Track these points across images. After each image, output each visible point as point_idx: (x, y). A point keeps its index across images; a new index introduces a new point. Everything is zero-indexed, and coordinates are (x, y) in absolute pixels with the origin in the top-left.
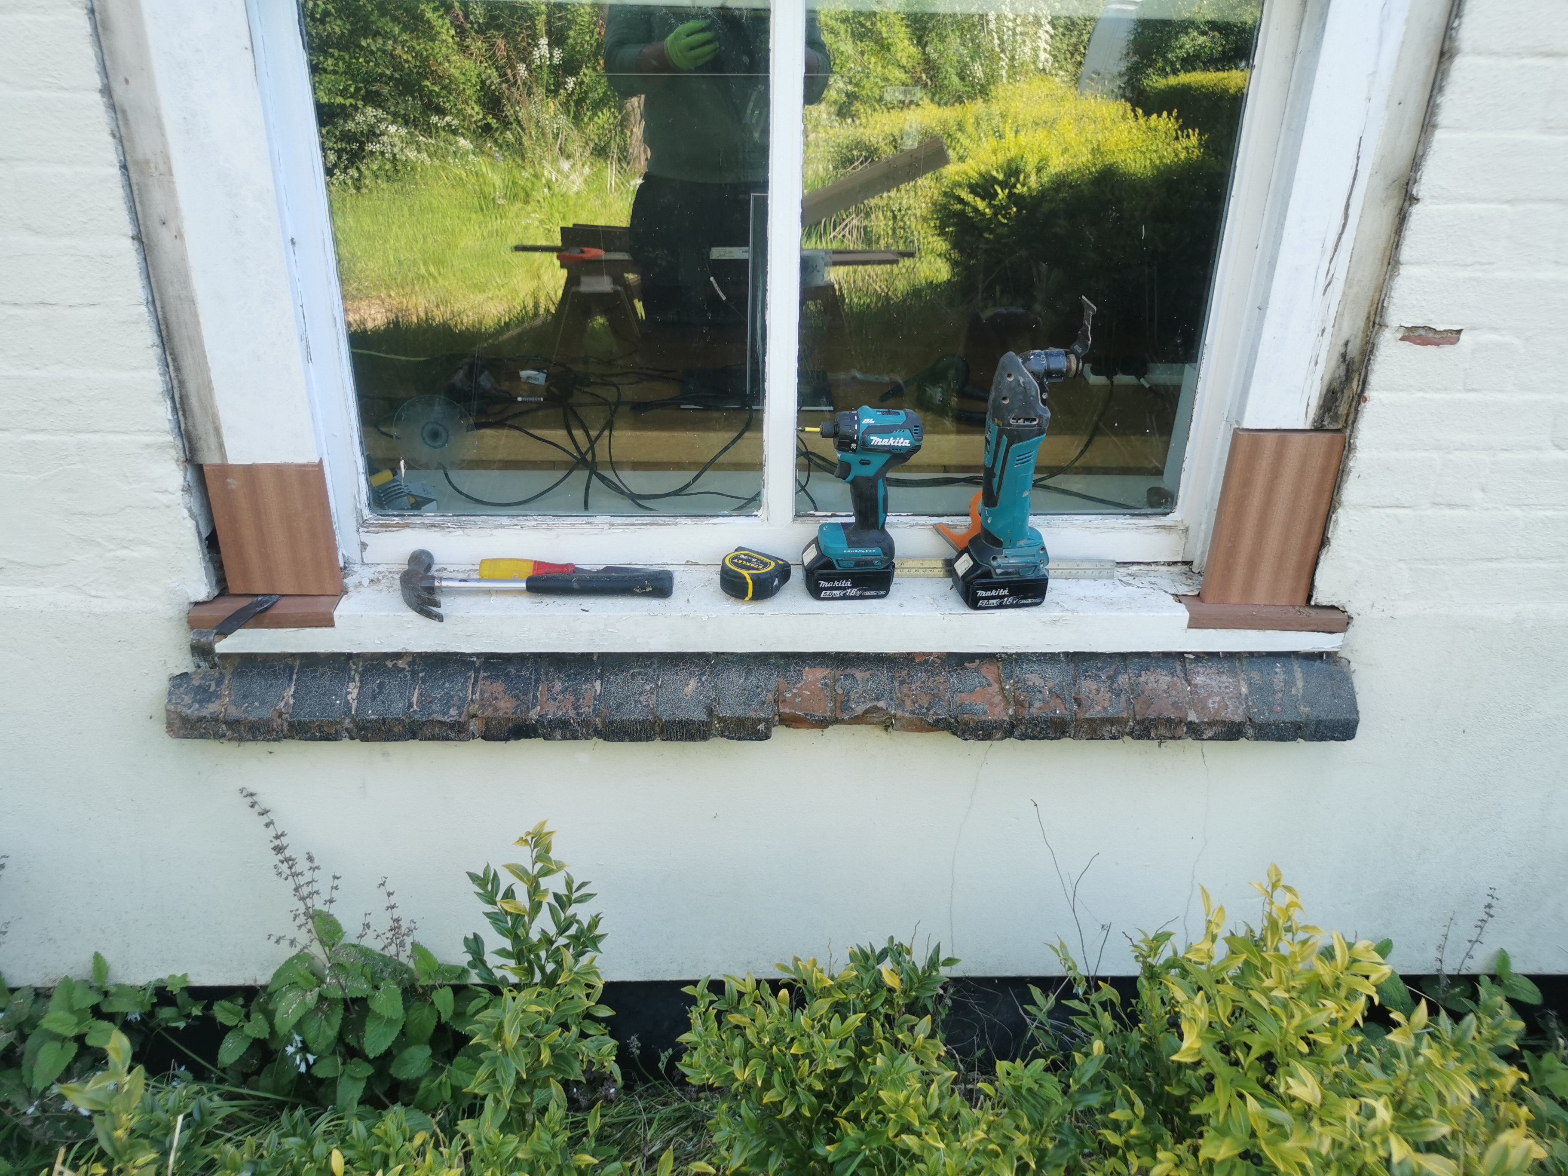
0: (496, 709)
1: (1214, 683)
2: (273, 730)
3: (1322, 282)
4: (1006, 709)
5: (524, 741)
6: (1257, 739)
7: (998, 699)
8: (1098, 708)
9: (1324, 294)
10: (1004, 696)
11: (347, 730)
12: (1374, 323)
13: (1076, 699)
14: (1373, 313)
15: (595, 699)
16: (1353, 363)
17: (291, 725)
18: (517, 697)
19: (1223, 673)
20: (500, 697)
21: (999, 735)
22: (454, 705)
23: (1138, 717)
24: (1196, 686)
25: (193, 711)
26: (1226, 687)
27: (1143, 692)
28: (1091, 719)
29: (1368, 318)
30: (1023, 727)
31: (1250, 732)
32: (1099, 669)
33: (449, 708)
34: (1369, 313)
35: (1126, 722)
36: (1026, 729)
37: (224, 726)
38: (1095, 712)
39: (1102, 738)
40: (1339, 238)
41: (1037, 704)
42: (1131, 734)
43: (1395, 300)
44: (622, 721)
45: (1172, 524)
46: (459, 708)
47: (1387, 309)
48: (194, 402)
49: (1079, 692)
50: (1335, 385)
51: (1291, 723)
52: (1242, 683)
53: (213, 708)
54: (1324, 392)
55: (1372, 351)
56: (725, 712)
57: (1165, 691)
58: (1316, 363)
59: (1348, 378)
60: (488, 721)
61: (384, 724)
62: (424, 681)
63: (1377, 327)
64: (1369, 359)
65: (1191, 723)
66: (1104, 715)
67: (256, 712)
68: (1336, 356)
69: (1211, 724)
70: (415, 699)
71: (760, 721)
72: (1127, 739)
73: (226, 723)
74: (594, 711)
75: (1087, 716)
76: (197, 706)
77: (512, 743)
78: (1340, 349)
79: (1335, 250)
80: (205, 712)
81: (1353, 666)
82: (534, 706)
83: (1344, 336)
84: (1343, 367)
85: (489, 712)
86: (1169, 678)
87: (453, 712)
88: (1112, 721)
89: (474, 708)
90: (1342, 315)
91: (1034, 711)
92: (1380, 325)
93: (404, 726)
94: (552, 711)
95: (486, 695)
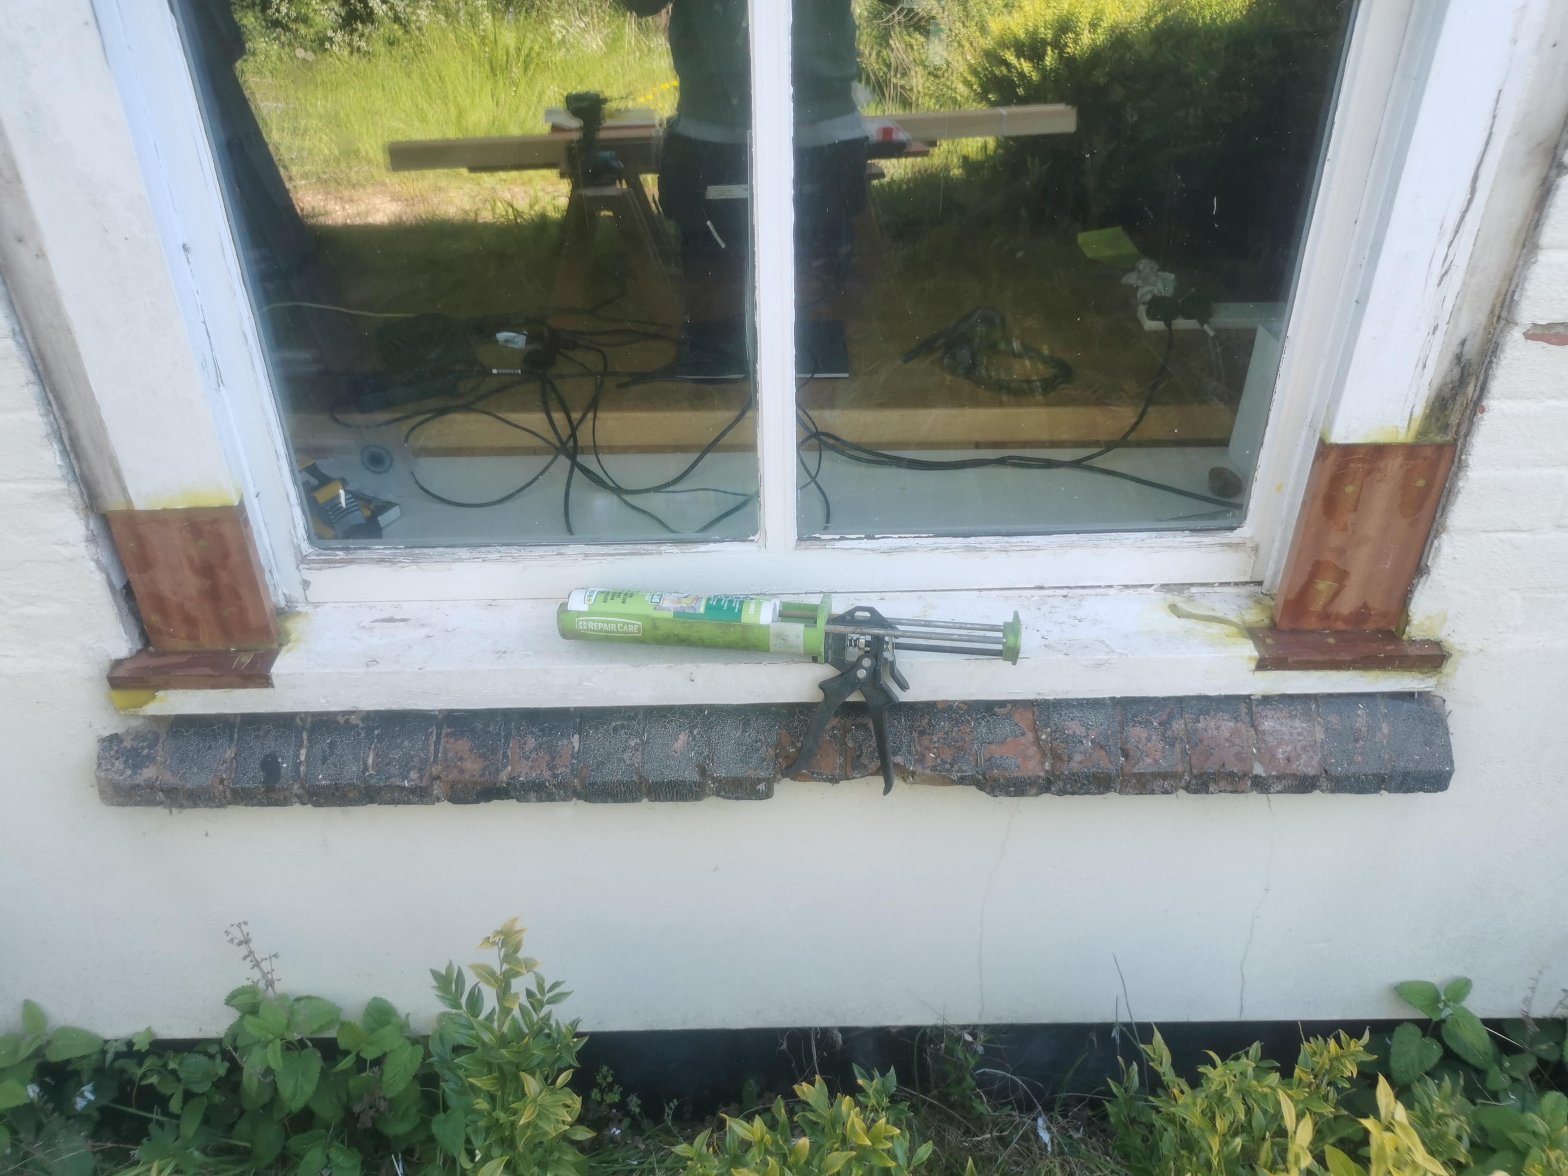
0: (462, 771)
1: (1284, 729)
2: (215, 797)
3: (1437, 270)
4: (1042, 763)
5: (496, 803)
6: (1333, 791)
7: (1032, 750)
8: (1149, 761)
9: (1439, 285)
10: (1039, 746)
11: (296, 795)
12: (1499, 317)
13: (1123, 750)
14: (1498, 305)
15: (573, 757)
16: (1470, 365)
17: (234, 792)
18: (484, 756)
19: (1295, 716)
20: (465, 756)
21: (1034, 791)
22: (414, 767)
23: (1195, 771)
24: (1264, 733)
25: (125, 777)
26: (1300, 734)
27: (1201, 741)
28: (1142, 775)
29: (1492, 312)
30: (1061, 784)
31: (1325, 784)
32: (1150, 713)
33: (409, 770)
34: (1494, 306)
35: (1181, 777)
36: (1065, 785)
37: (161, 794)
38: (1145, 765)
39: (1152, 792)
40: (1463, 218)
41: (1078, 757)
42: (1187, 788)
43: (1529, 293)
44: (604, 783)
45: (1240, 541)
46: (420, 770)
47: (1517, 303)
48: (85, 442)
49: (1126, 742)
50: (1447, 392)
51: (1374, 775)
52: (1318, 728)
53: (148, 773)
54: (1432, 400)
55: (1494, 353)
56: (720, 772)
57: (1227, 740)
58: (1424, 366)
59: (1462, 382)
60: (453, 785)
61: (337, 789)
62: (380, 738)
63: (1502, 322)
64: (1491, 362)
65: (1256, 776)
66: (1155, 769)
67: (196, 780)
68: (1449, 357)
69: (1280, 778)
70: (370, 761)
71: (760, 781)
72: (1182, 793)
73: (162, 790)
74: (572, 770)
75: (1136, 770)
76: (129, 772)
77: (483, 805)
78: (1454, 349)
79: (1457, 232)
80: (140, 779)
81: (1449, 706)
82: (505, 766)
83: (1461, 333)
84: (1457, 371)
85: (453, 775)
86: (1231, 724)
87: (414, 775)
88: (1164, 776)
89: (436, 770)
90: (1460, 309)
91: (1074, 766)
92: (1508, 322)
93: (360, 792)
94: (525, 772)
95: (450, 755)
